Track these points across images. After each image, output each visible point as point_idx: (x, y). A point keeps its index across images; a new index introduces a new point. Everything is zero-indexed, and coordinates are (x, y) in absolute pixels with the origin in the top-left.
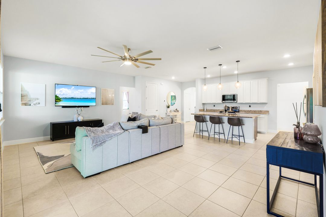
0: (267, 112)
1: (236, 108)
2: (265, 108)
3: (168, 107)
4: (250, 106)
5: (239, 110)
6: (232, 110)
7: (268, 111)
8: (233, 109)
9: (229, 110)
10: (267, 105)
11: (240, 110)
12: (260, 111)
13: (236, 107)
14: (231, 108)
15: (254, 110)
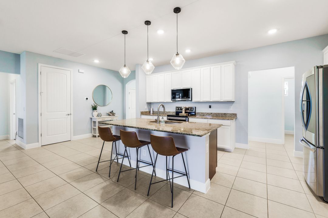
0: (233, 116)
1: (191, 110)
2: (230, 110)
3: (94, 108)
4: (210, 107)
5: (195, 112)
6: (186, 113)
7: (235, 115)
8: (187, 111)
9: (181, 112)
10: (234, 105)
11: (197, 112)
12: (224, 114)
13: (191, 108)
14: (184, 109)
15: (215, 112)
